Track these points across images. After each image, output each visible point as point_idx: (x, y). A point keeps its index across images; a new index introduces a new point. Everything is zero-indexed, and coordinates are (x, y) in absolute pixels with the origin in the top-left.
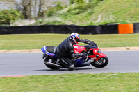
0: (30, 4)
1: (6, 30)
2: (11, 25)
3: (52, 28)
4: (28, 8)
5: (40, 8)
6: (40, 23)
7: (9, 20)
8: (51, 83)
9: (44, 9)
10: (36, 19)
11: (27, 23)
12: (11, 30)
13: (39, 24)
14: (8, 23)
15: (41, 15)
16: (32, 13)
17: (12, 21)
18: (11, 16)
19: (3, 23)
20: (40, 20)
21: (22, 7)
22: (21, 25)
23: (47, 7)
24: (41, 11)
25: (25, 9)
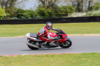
0: (82, 1)
1: (65, 20)
2: (69, 17)
3: (98, 18)
4: (81, 4)
5: (89, 4)
6: (90, 15)
7: (67, 13)
8: (98, 58)
9: (92, 5)
10: (86, 12)
11: (80, 15)
12: (68, 20)
13: (88, 16)
14: (67, 15)
15: (90, 9)
16: (84, 8)
17: (69, 14)
18: (68, 10)
19: (63, 15)
20: (90, 13)
21: (76, 3)
22: (75, 16)
23: (95, 3)
24: (90, 6)
25: (79, 5)
